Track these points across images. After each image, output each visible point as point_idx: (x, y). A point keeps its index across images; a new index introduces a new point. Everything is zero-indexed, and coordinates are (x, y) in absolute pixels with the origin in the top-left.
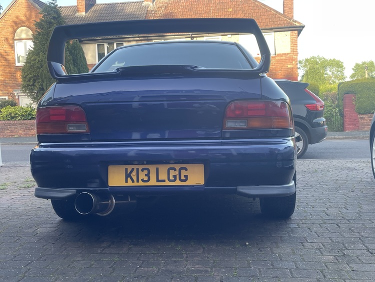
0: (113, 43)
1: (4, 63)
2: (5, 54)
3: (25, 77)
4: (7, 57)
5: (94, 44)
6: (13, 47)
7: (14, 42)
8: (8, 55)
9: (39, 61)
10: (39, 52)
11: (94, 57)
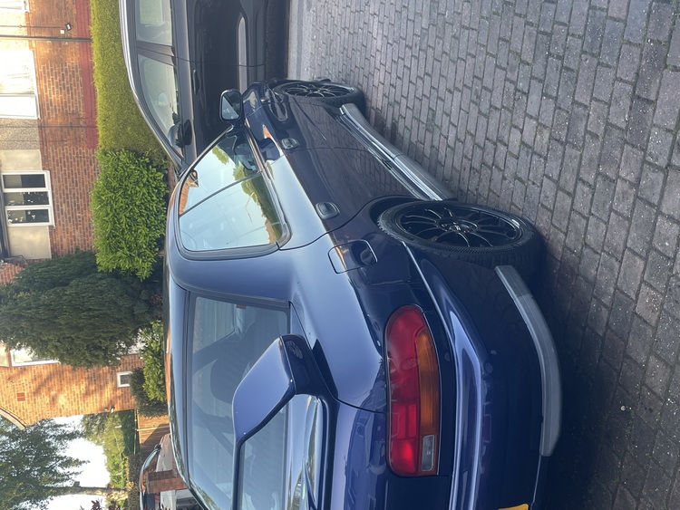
0: (5, 194)
1: (55, 380)
2: (39, 380)
3: (90, 362)
4: (44, 377)
5: (10, 230)
6: (25, 369)
7: (15, 367)
8: (40, 376)
9: (59, 341)
10: (41, 341)
11: (35, 230)
